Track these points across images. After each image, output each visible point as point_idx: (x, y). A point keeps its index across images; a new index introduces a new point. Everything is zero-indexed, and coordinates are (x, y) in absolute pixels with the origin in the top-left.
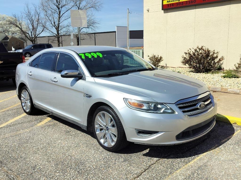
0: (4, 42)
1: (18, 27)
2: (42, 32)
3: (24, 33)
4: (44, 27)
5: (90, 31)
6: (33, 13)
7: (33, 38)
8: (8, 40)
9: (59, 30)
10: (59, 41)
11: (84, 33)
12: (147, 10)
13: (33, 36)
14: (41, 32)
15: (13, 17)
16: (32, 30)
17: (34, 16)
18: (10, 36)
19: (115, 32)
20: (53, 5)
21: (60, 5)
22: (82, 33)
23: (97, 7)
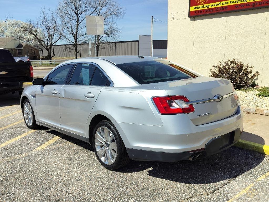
0: (18, 50)
1: (33, 34)
2: (59, 39)
3: (39, 40)
4: (61, 34)
5: (110, 39)
6: (49, 19)
7: (49, 46)
8: (22, 48)
9: (77, 39)
10: (76, 50)
11: (104, 42)
12: (172, 17)
13: (49, 44)
14: (58, 40)
15: (28, 24)
16: (48, 38)
17: (50, 23)
18: (24, 43)
19: (138, 41)
20: (72, 11)
21: (79, 12)
22: (102, 42)
23: (119, 14)
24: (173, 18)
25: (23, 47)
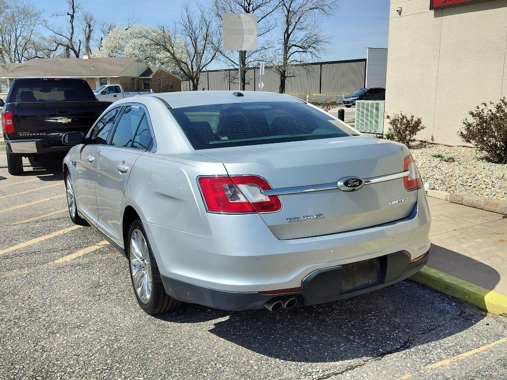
0: (144, 79)
1: (169, 51)
2: (212, 60)
3: (178, 62)
4: (217, 50)
5: (308, 58)
6: (196, 22)
7: (195, 72)
8: (151, 77)
9: (245, 58)
10: (243, 80)
11: (295, 63)
12: (397, 11)
13: (195, 69)
14: (210, 62)
15: (160, 31)
16: (194, 57)
17: (198, 29)
18: (155, 67)
19: (365, 60)
20: (238, 6)
21: (251, 6)
22: (292, 63)
23: (327, 9)
24: (400, 13)
25: (152, 74)
